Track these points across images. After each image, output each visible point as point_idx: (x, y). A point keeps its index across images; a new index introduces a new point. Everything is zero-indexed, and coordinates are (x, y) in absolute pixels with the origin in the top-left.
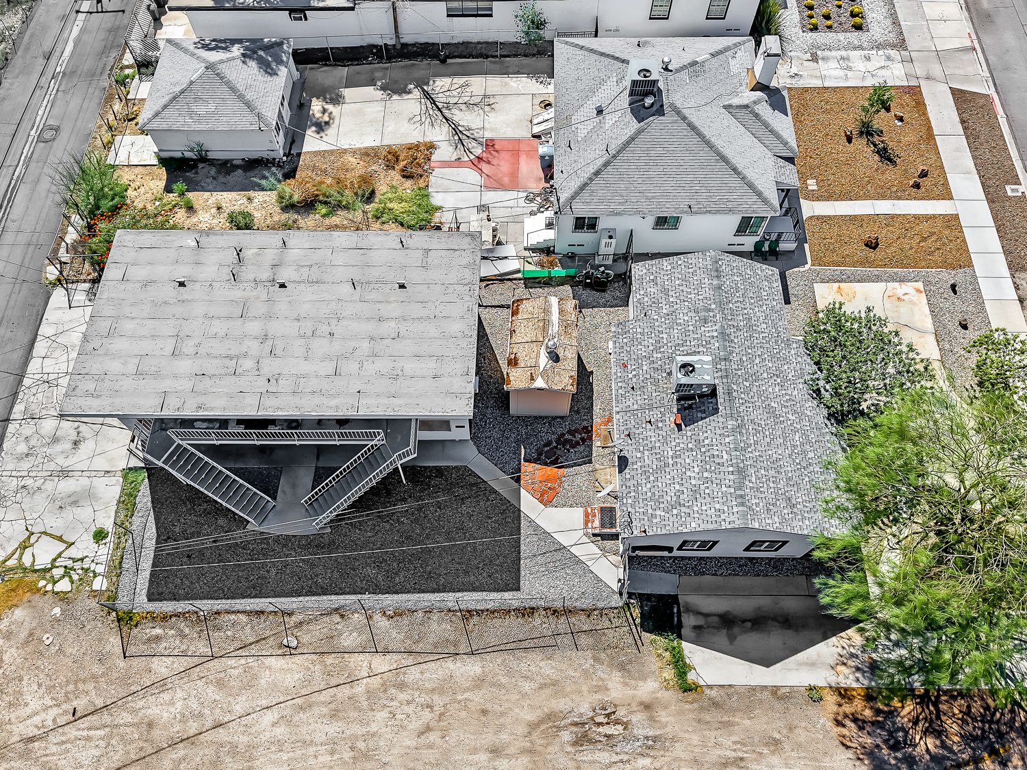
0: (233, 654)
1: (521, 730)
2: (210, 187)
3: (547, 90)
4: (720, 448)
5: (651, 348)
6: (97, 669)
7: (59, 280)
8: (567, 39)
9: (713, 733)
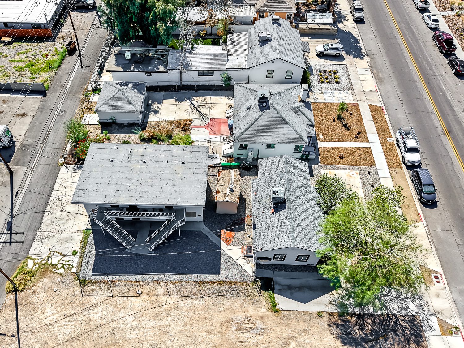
0: (119, 296)
1: (219, 325)
2: (116, 132)
3: (231, 102)
4: (286, 220)
5: (264, 187)
6: (72, 300)
7: (64, 164)
8: (238, 84)
9: (285, 327)
